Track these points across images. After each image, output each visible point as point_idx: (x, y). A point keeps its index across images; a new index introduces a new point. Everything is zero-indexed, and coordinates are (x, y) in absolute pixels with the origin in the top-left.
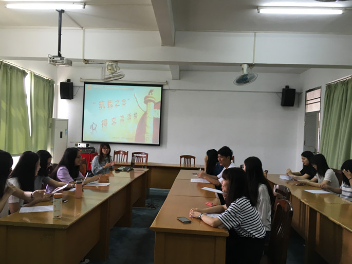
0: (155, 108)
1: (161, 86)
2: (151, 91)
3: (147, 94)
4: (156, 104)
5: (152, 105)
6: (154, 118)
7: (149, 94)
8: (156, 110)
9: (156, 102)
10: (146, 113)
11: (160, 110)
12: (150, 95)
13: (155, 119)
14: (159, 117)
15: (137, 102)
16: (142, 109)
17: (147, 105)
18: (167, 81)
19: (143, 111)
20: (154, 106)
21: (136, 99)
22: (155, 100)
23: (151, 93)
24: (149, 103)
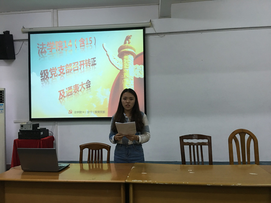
0: (135, 64)
1: (143, 28)
2: (128, 38)
3: (122, 44)
4: (136, 57)
5: (130, 59)
6: (134, 77)
7: (125, 43)
8: (137, 65)
9: (137, 53)
10: (122, 72)
11: (143, 66)
12: (127, 44)
13: (136, 80)
14: (142, 77)
15: (108, 56)
16: (115, 67)
17: (123, 59)
18: (151, 21)
19: (118, 69)
20: (134, 60)
21: (106, 52)
22: (135, 51)
23: (129, 41)
24: (125, 57)
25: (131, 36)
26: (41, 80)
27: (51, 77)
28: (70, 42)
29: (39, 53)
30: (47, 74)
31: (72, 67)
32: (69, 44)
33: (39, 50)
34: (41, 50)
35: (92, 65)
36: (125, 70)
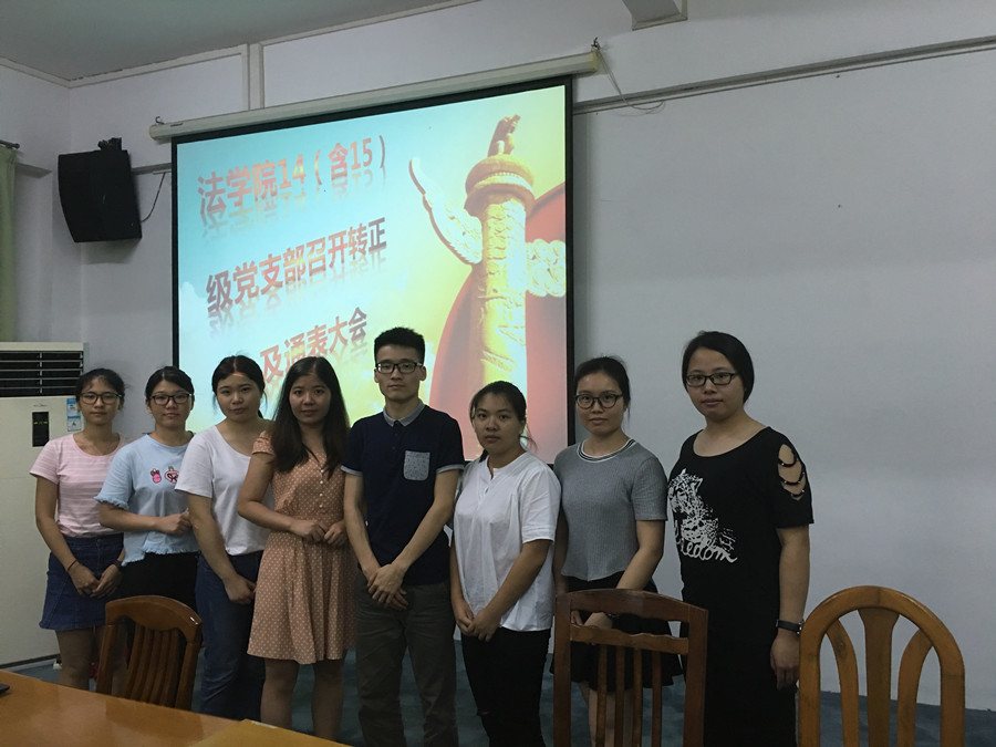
0: (529, 238)
1: (567, 80)
2: (504, 129)
3: (482, 155)
4: (535, 209)
5: (512, 214)
6: (530, 297)
7: (493, 150)
8: (539, 243)
9: (539, 190)
10: (479, 273)
11: (561, 246)
12: (500, 156)
13: (536, 306)
14: (561, 291)
15: (429, 209)
16: (455, 252)
17: (483, 221)
18: (596, 45)
19: (466, 262)
20: (527, 219)
21: (423, 191)
22: (531, 183)
23: (506, 139)
24: (493, 209)
25: (517, 118)
26: (210, 309)
27: (238, 301)
28: (300, 162)
29: (202, 212)
30: (225, 289)
31: (305, 259)
32: (295, 172)
33: (204, 201)
34: (208, 199)
35: (373, 249)
36: (491, 266)
